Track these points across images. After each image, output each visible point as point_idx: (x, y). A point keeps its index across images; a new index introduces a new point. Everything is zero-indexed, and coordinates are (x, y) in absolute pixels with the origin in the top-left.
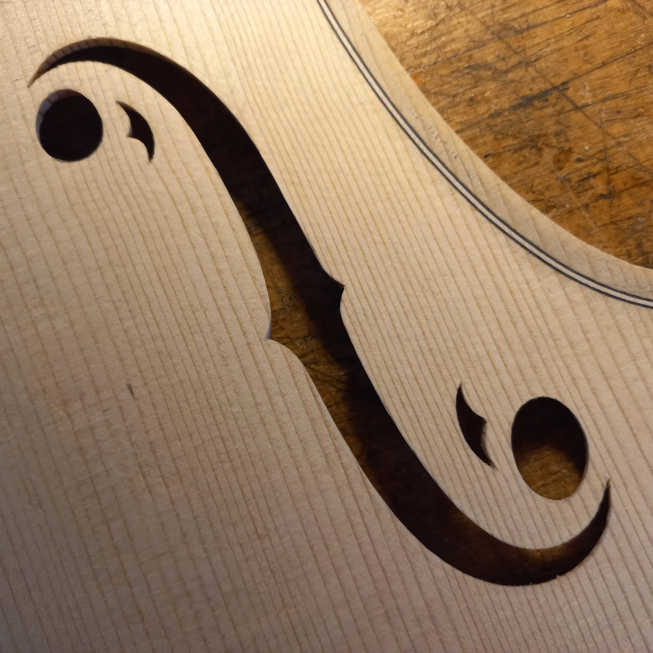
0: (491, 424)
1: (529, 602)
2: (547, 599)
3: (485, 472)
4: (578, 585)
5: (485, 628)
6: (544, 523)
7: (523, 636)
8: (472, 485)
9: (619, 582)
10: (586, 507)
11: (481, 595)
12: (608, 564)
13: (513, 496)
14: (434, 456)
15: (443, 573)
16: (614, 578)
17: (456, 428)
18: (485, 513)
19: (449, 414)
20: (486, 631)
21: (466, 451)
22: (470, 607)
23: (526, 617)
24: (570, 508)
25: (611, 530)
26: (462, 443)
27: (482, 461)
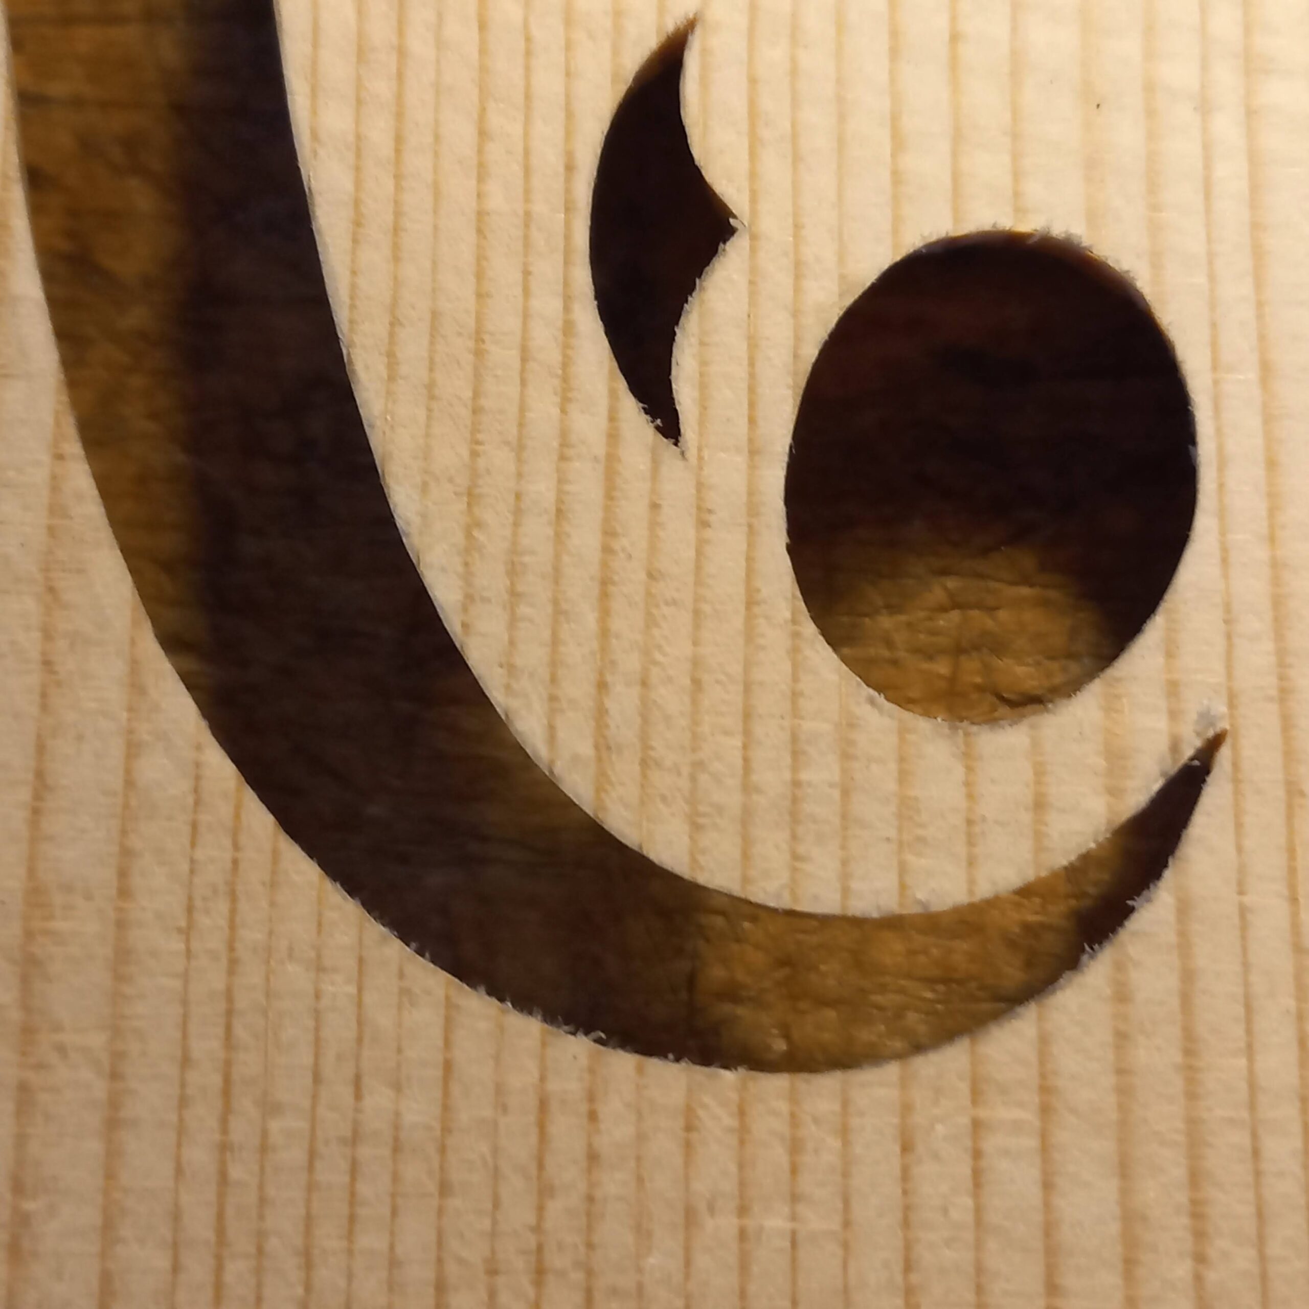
0: (753, 250)
1: (543, 1105)
2: (641, 1137)
3: (613, 437)
4: (834, 1143)
5: (265, 1134)
6: (796, 784)
7: (440, 1261)
8: (519, 460)
9: (1049, 1228)
10: (1040, 805)
11: (320, 968)
12: (1029, 1116)
13: (698, 599)
14: (396, 258)
15: (181, 787)
16: (1034, 1195)
17: (568, 191)
18: (524, 610)
19: (569, 115)
20: (264, 1148)
21: (567, 309)
22: (242, 1002)
23: (496, 1174)
24: (959, 771)
25: (1119, 967)
26: (567, 263)
27: (622, 384)
